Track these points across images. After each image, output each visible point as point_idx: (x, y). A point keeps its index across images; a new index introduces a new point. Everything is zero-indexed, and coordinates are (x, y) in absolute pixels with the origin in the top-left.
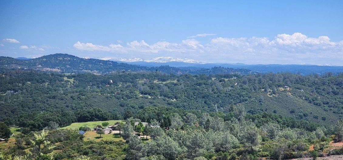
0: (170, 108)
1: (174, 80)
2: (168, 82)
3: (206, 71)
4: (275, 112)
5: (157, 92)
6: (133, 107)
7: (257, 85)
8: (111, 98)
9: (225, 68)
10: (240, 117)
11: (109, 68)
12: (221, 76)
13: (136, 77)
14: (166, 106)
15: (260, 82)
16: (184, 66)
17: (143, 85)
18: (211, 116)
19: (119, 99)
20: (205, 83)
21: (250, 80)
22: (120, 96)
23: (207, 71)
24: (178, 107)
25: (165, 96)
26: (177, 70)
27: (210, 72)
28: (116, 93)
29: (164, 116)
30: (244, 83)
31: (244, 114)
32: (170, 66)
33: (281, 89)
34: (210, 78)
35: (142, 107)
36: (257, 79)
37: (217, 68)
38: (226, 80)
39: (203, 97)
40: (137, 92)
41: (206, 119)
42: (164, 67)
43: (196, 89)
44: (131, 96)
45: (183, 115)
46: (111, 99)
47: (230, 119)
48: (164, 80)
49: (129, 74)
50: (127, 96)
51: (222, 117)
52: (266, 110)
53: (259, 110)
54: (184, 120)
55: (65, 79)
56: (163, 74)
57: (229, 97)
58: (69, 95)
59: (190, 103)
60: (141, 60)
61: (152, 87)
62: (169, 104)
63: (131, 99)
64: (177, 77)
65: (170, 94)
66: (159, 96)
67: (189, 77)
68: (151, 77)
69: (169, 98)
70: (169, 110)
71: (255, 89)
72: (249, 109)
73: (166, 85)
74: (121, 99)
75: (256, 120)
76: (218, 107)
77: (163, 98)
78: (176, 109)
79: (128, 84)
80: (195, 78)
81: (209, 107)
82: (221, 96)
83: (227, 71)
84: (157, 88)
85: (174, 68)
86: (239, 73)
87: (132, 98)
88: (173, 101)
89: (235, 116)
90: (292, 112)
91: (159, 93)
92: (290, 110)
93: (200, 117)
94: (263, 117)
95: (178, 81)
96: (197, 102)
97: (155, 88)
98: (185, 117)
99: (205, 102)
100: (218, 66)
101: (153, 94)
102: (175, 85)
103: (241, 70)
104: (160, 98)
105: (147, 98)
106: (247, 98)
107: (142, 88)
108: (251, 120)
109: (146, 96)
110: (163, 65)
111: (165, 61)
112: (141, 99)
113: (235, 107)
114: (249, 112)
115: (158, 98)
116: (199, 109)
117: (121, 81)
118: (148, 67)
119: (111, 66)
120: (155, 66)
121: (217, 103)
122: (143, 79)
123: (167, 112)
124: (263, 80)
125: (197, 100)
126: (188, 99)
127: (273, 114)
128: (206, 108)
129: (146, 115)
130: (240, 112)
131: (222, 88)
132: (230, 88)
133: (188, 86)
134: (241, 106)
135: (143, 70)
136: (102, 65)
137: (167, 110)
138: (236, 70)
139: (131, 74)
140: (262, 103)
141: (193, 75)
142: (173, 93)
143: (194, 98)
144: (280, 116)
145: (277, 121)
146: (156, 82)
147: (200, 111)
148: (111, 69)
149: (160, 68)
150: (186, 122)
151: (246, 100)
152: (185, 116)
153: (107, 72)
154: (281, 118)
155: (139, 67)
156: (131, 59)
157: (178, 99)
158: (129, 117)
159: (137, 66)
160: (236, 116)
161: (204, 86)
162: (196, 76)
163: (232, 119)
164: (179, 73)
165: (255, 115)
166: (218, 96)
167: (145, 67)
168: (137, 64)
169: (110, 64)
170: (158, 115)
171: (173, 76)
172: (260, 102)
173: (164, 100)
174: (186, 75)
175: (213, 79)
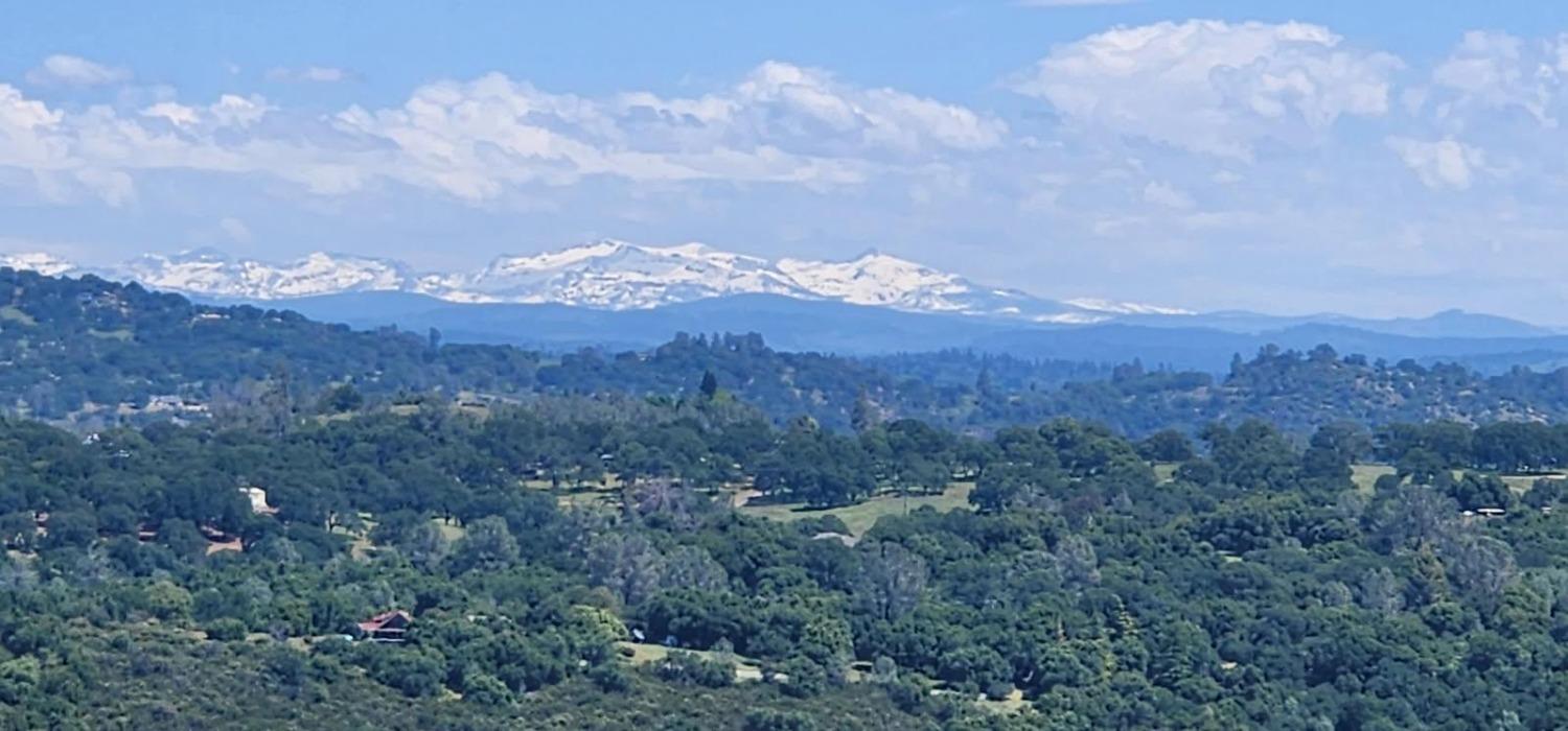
8: (321, 673)
19: (412, 692)
22: (430, 656)
25: (909, 660)
28: (371, 628)
39: (1321, 673)
40: (609, 621)
44: (548, 661)
46: (324, 690)
50: (498, 658)
63: (546, 694)
65: (963, 635)
66: (843, 656)
69: (950, 676)
74: (433, 695)
77: (892, 676)
82: (1513, 655)
87: (553, 678)
88: (995, 708)
91: (839, 631)
101: (777, 640)
104: (854, 676)
105: (720, 682)
107: (651, 567)
109: (706, 656)
112: (653, 686)
115: (836, 682)
125: (1256, 706)
126: (1157, 693)
143: (1228, 683)
157: (1057, 692)
166: (1480, 662)
173: (907, 704)
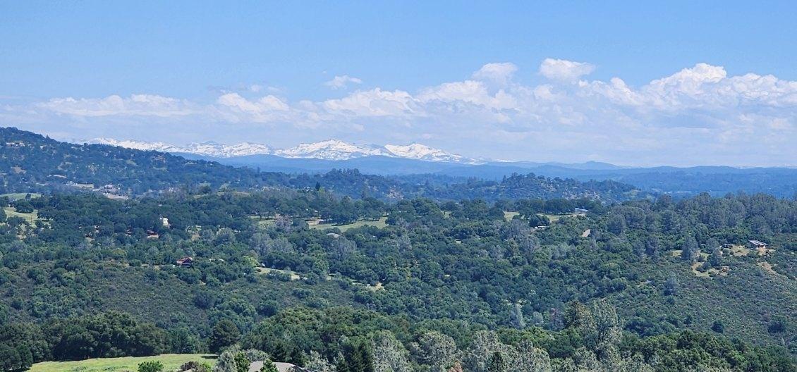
0: (366, 313)
1: (377, 218)
2: (357, 225)
3: (483, 189)
4: (717, 328)
5: (320, 258)
6: (238, 311)
7: (657, 238)
8: (162, 276)
9: (549, 179)
10: (602, 344)
11: (158, 177)
12: (537, 207)
13: (247, 207)
14: (352, 309)
15: (667, 226)
16: (409, 172)
17: (272, 236)
18: (505, 340)
19: (190, 282)
20: (480, 231)
21: (632, 221)
22: (196, 271)
23: (488, 191)
24: (389, 311)
25: (346, 273)
26: (384, 183)
27: (498, 191)
28: (181, 262)
29: (345, 339)
30: (615, 229)
31: (616, 334)
32: (362, 171)
33: (740, 250)
34: (497, 212)
35: (268, 312)
36: (657, 216)
37: (520, 177)
38: (552, 219)
39: (476, 278)
40: (253, 260)
41: (489, 353)
42: (344, 177)
43: (450, 251)
44: (233, 273)
45: (411, 338)
46: (163, 282)
47: (570, 354)
48: (344, 220)
49: (223, 198)
50: (218, 272)
51: (542, 345)
52: (687, 322)
53: (663, 323)
54: (413, 353)
55: (10, 212)
56: (338, 198)
57: (562, 277)
58: (24, 268)
59: (431, 299)
60: (266, 151)
61: (302, 243)
62: (359, 300)
63: (232, 283)
64: (387, 211)
65: (364, 265)
66: (325, 272)
67: (427, 210)
68: (298, 209)
69: (359, 278)
70: (363, 322)
71: (650, 252)
72: (631, 319)
73: (349, 236)
74: (197, 283)
75: (658, 357)
76: (525, 312)
77: (340, 279)
78: (386, 318)
79: (221, 231)
80: (447, 214)
81: (494, 312)
82: (535, 272)
83: (553, 189)
84: (319, 246)
85: (375, 180)
86: (595, 197)
87: (234, 278)
88: (372, 289)
89: (585, 342)
90: (776, 328)
91: (324, 264)
92: (770, 322)
93: (468, 345)
94: (679, 347)
95: (391, 222)
96: (455, 292)
97: (314, 246)
98: (415, 345)
99: (482, 295)
100: (525, 174)
101: (305, 267)
102: (382, 235)
103: (602, 186)
104: (329, 278)
105: (286, 279)
106: (624, 280)
107: (269, 244)
108: (641, 357)
109: (282, 272)
110: (338, 169)
111: (345, 155)
112: (265, 281)
113: (584, 312)
114: (631, 327)
115: (322, 280)
116: (461, 318)
117: (197, 220)
118: (289, 176)
119: (164, 169)
120: (311, 171)
121: (523, 297)
122: (274, 215)
123: (355, 327)
124: (677, 220)
125: (454, 288)
126: (423, 284)
127: (714, 336)
128: (485, 313)
129: (287, 336)
130: (603, 328)
131: (538, 248)
132: (565, 247)
133: (424, 240)
134: (606, 309)
135: (271, 184)
136: (134, 167)
137: (357, 322)
138: (586, 186)
139: (232, 199)
140: (675, 298)
141: (439, 201)
142: (373, 265)
143: (446, 281)
144: (734, 341)
145: (729, 360)
146: (314, 224)
147: (466, 323)
148: (162, 181)
149: (327, 177)
150: (421, 361)
151: (620, 288)
152: (418, 341)
153: (150, 191)
154: (741, 349)
155: (256, 176)
156: (228, 149)
157: (390, 284)
158: (227, 344)
159: (249, 170)
160: (590, 343)
161: (478, 239)
162: (450, 207)
163: (578, 354)
164: (393, 196)
165: (654, 340)
166: (526, 275)
167: (278, 175)
168: (250, 164)
169: (160, 164)
170: (326, 338)
171: (372, 207)
172: (667, 293)
173: (344, 287)
174: (417, 204)
175: (509, 216)
